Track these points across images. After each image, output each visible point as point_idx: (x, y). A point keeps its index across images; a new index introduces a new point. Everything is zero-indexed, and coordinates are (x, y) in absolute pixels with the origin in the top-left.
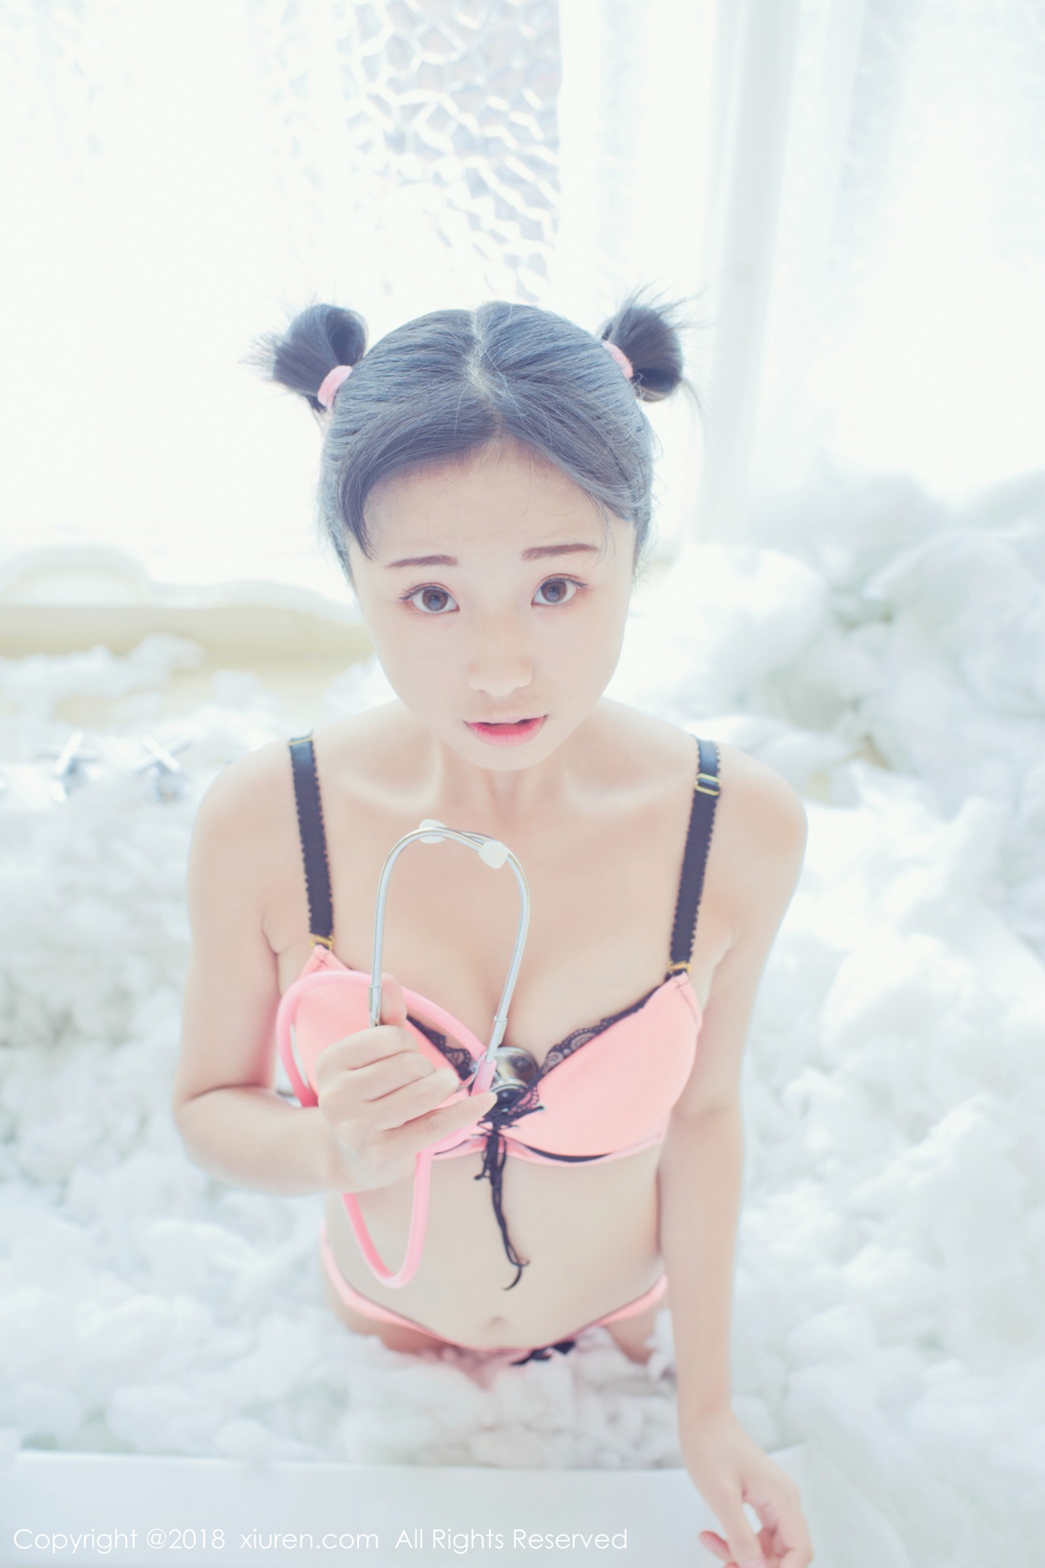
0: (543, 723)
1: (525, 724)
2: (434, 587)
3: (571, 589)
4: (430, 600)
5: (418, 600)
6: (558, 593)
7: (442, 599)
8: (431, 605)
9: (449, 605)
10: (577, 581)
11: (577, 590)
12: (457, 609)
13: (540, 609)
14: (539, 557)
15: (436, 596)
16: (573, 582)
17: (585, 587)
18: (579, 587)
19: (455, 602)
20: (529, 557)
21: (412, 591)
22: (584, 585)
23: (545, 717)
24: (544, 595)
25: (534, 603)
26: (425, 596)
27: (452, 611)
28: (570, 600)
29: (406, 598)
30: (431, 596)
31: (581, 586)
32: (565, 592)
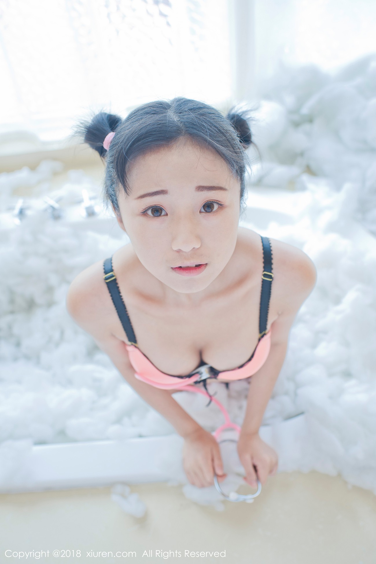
0: (205, 267)
1: (198, 266)
2: (156, 206)
3: (216, 207)
4: (154, 212)
5: (149, 212)
6: (211, 208)
7: (160, 211)
8: (155, 214)
9: (163, 213)
10: (220, 203)
11: (219, 207)
12: (167, 215)
13: (203, 214)
14: (202, 191)
15: (157, 211)
16: (218, 203)
17: (223, 206)
18: (220, 206)
19: (166, 212)
20: (198, 190)
21: (146, 209)
22: (222, 205)
23: (206, 264)
24: (204, 209)
25: (200, 212)
26: (152, 211)
27: (164, 215)
28: (216, 210)
29: (144, 212)
30: (155, 211)
31: (221, 206)
32: (213, 207)
